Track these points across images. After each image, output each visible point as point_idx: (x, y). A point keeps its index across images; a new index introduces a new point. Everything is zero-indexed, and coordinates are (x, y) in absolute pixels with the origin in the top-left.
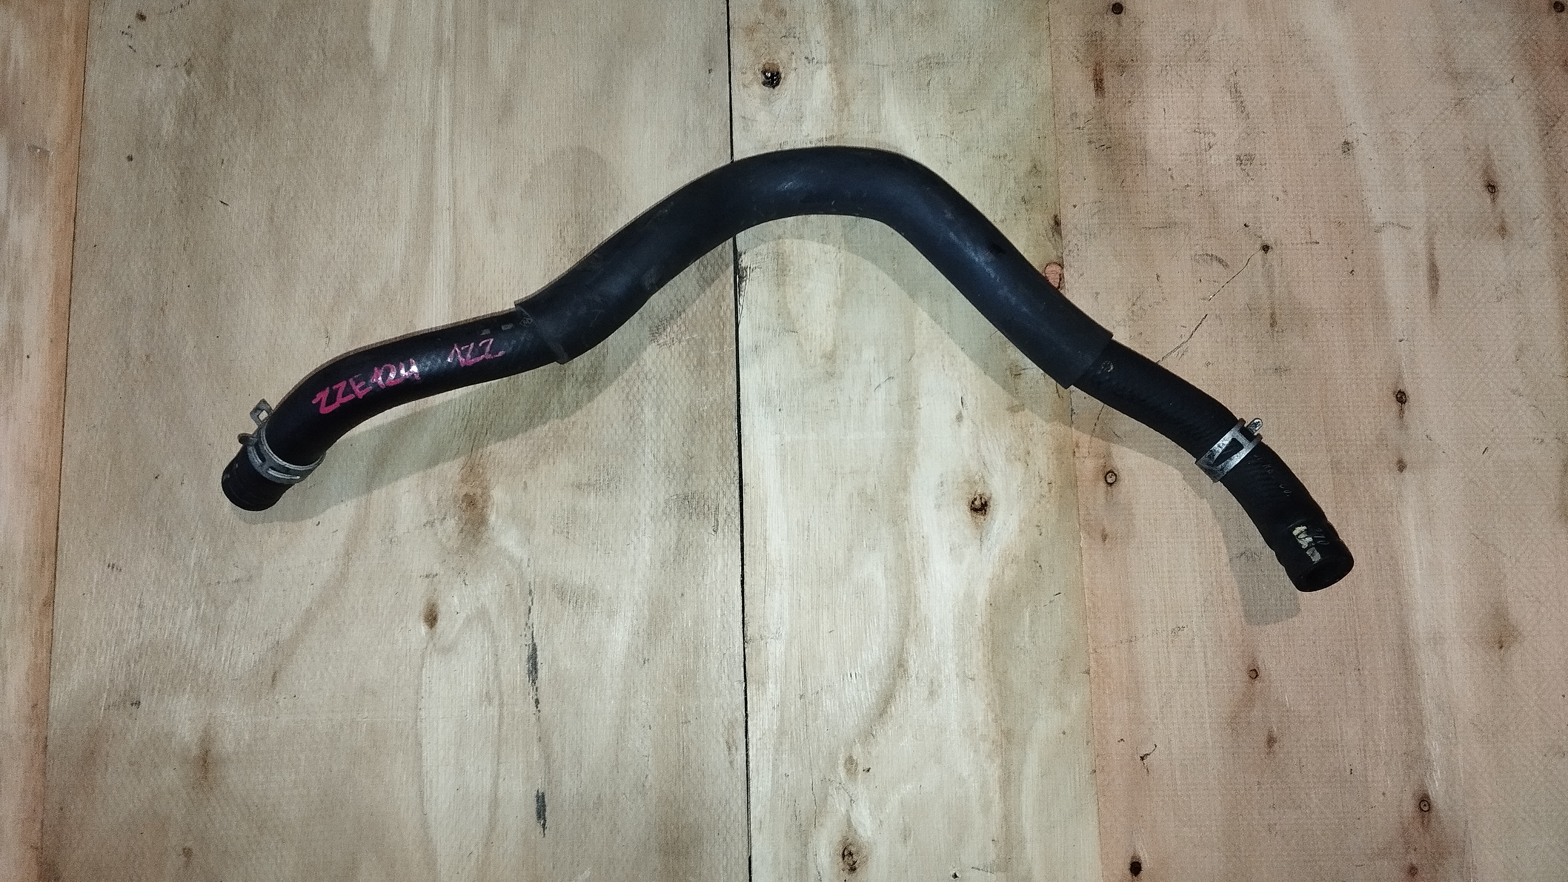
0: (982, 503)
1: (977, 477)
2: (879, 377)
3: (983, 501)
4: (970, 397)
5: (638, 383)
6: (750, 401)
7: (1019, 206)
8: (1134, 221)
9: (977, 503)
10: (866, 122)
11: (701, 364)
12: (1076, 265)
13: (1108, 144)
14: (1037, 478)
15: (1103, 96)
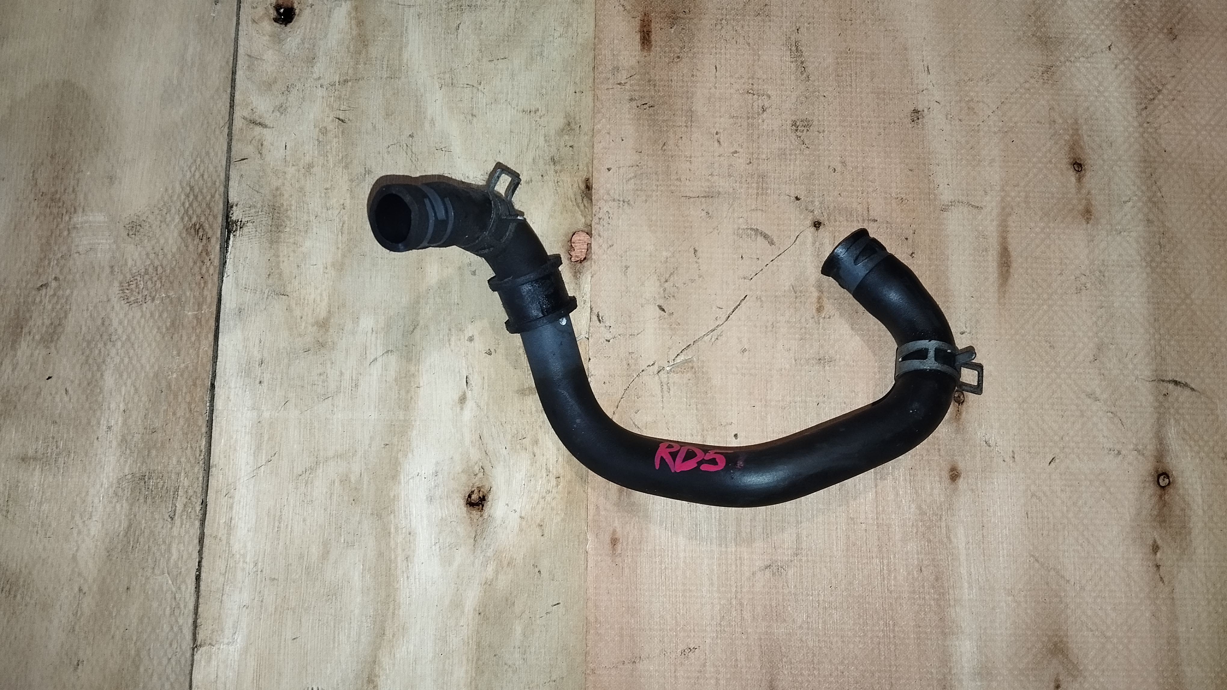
0: (480, 497)
1: (476, 468)
2: (376, 350)
3: (481, 495)
4: (476, 374)
5: (101, 345)
6: (227, 370)
7: (547, 166)
8: (673, 188)
9: (475, 497)
10: (385, 66)
11: (175, 326)
12: (605, 234)
13: (651, 103)
14: (544, 471)
15: (649, 50)
